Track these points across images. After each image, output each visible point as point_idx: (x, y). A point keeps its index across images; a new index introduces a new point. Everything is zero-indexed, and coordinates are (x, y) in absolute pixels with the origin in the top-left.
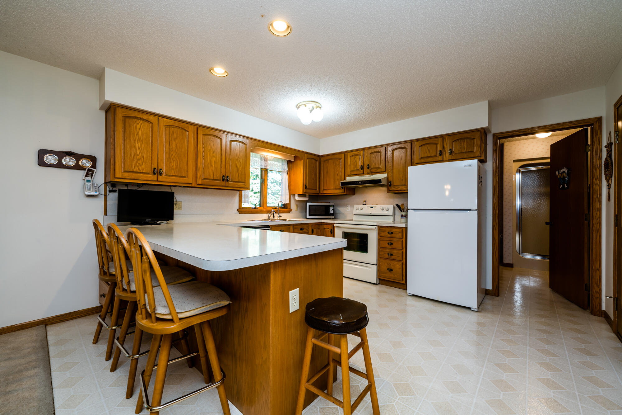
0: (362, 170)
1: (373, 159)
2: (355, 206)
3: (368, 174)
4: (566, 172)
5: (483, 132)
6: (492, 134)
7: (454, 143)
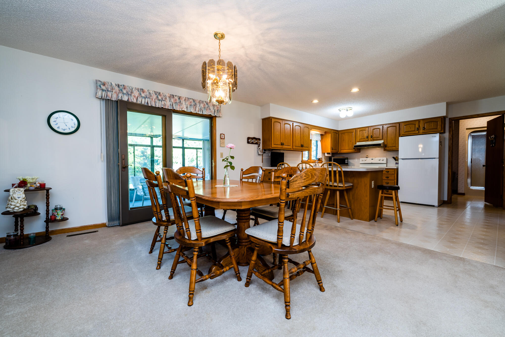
0: (367, 139)
1: (374, 132)
2: (361, 159)
3: (371, 140)
4: (494, 137)
5: (443, 119)
6: (448, 118)
7: (426, 124)
